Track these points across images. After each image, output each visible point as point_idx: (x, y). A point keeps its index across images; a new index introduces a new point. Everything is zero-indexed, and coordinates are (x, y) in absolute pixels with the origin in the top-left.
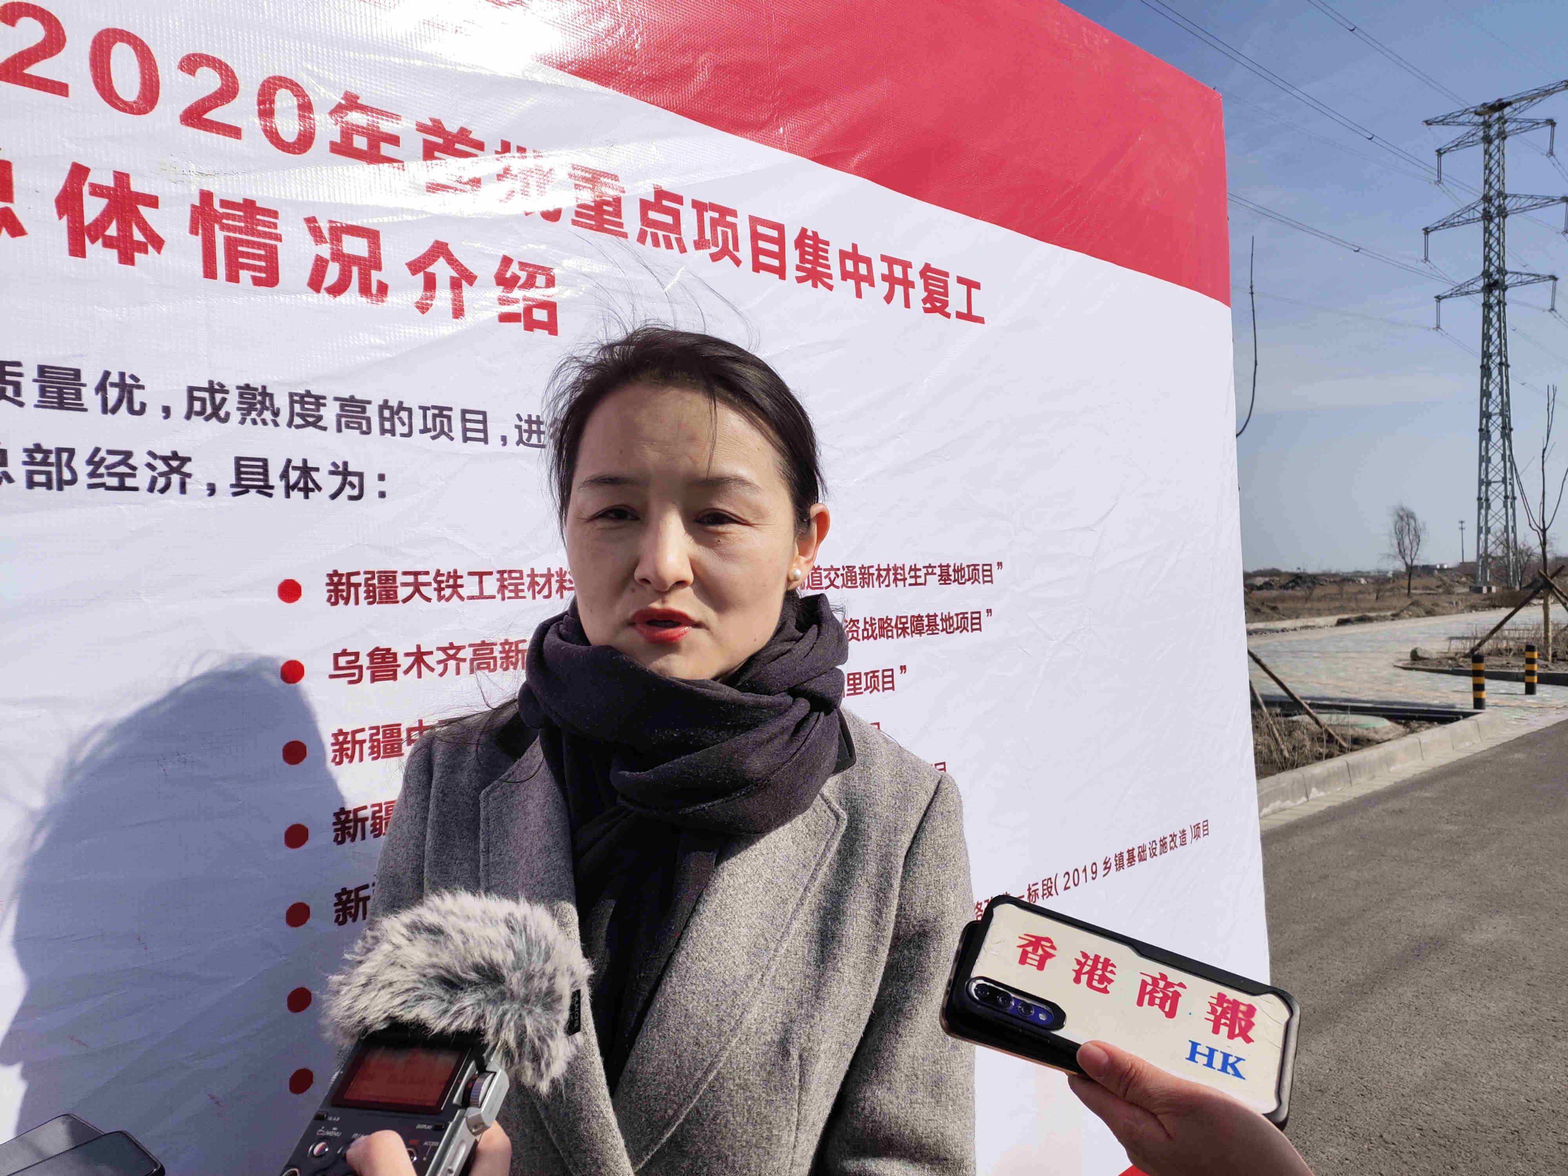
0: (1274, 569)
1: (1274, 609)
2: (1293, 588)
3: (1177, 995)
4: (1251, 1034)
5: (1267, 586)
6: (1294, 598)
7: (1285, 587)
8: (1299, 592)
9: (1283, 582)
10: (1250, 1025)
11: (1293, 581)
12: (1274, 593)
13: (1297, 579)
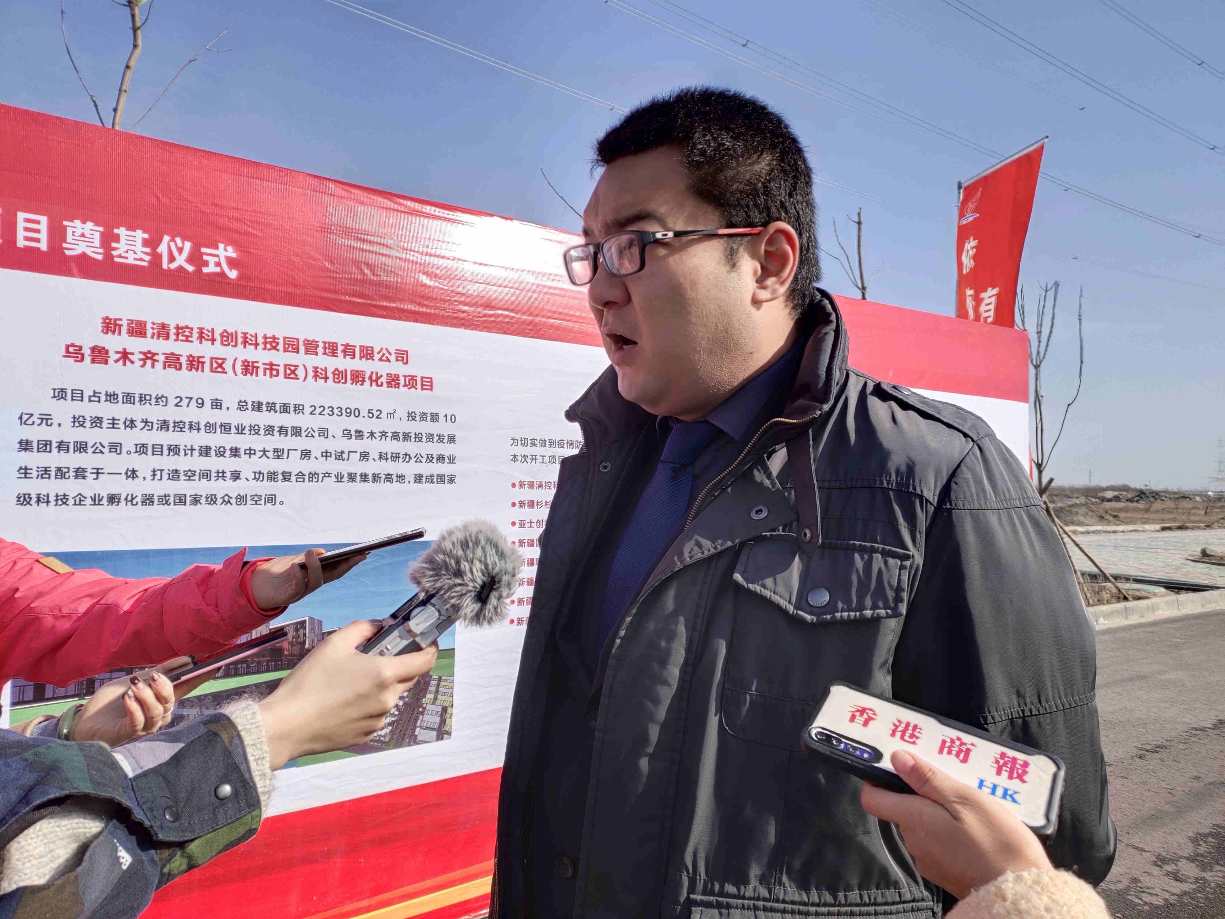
0: (1125, 486)
1: (1115, 516)
2: (1137, 501)
3: (968, 751)
4: (1025, 778)
5: (1116, 499)
6: (1136, 510)
7: (1130, 500)
8: (1142, 505)
9: (1130, 496)
10: (1025, 772)
11: (1138, 496)
12: (1121, 505)
13: (1141, 494)
